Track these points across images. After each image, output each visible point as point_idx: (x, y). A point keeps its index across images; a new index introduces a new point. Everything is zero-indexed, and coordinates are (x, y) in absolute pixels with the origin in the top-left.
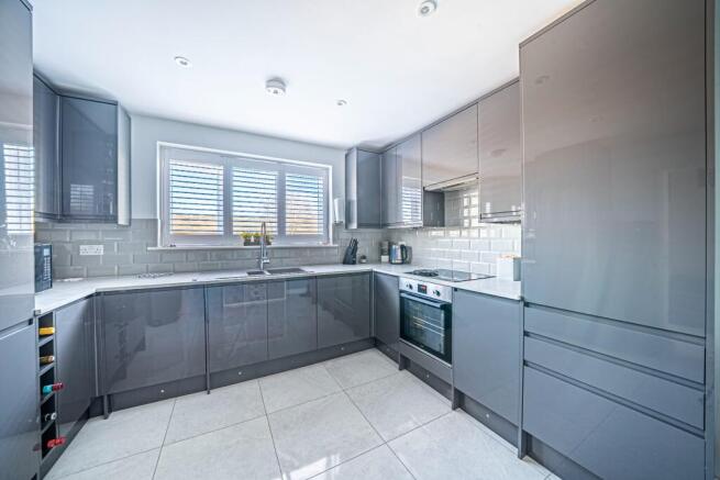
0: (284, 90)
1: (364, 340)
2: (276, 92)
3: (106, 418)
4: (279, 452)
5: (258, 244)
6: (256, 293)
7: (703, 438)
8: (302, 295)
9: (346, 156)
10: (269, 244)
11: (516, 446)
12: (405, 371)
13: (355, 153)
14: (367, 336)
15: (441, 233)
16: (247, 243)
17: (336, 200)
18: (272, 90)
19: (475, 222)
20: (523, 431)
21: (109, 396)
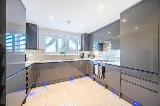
0: (71, 23)
1: (85, 74)
3: (35, 88)
5: (64, 54)
7: (158, 93)
8: (71, 65)
9: (82, 36)
10: (66, 54)
11: (119, 96)
12: (94, 81)
13: (84, 35)
15: (102, 52)
16: (61, 54)
17: (79, 45)
18: (68, 23)
19: (110, 50)
20: (120, 93)
21: (36, 84)
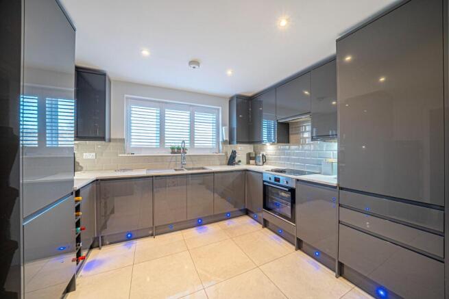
0: (199, 66)
1: (240, 210)
2: (194, 68)
3: (100, 249)
4: (198, 270)
5: (180, 153)
6: (173, 182)
7: (444, 262)
8: (200, 184)
9: (230, 101)
10: (186, 153)
11: (335, 271)
12: (266, 229)
13: (235, 99)
14: (243, 208)
15: (287, 147)
16: (173, 152)
17: (224, 128)
18: (192, 66)
19: (308, 141)
20: (339, 262)
21: (102, 237)
